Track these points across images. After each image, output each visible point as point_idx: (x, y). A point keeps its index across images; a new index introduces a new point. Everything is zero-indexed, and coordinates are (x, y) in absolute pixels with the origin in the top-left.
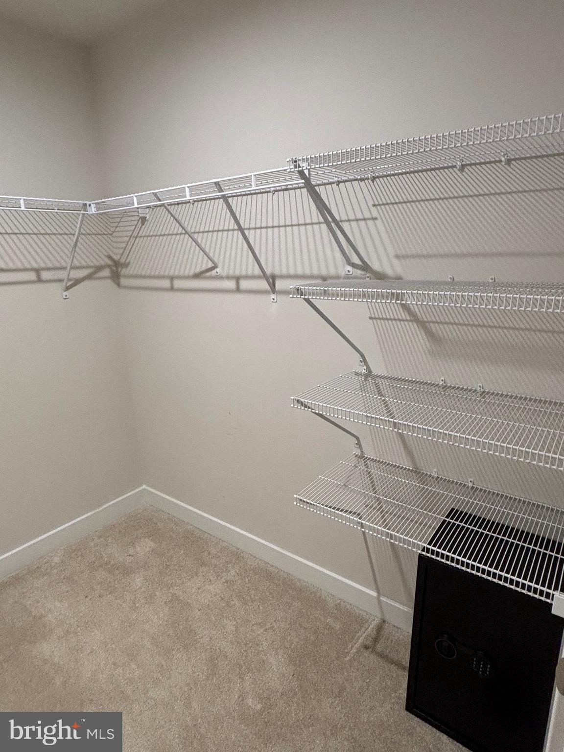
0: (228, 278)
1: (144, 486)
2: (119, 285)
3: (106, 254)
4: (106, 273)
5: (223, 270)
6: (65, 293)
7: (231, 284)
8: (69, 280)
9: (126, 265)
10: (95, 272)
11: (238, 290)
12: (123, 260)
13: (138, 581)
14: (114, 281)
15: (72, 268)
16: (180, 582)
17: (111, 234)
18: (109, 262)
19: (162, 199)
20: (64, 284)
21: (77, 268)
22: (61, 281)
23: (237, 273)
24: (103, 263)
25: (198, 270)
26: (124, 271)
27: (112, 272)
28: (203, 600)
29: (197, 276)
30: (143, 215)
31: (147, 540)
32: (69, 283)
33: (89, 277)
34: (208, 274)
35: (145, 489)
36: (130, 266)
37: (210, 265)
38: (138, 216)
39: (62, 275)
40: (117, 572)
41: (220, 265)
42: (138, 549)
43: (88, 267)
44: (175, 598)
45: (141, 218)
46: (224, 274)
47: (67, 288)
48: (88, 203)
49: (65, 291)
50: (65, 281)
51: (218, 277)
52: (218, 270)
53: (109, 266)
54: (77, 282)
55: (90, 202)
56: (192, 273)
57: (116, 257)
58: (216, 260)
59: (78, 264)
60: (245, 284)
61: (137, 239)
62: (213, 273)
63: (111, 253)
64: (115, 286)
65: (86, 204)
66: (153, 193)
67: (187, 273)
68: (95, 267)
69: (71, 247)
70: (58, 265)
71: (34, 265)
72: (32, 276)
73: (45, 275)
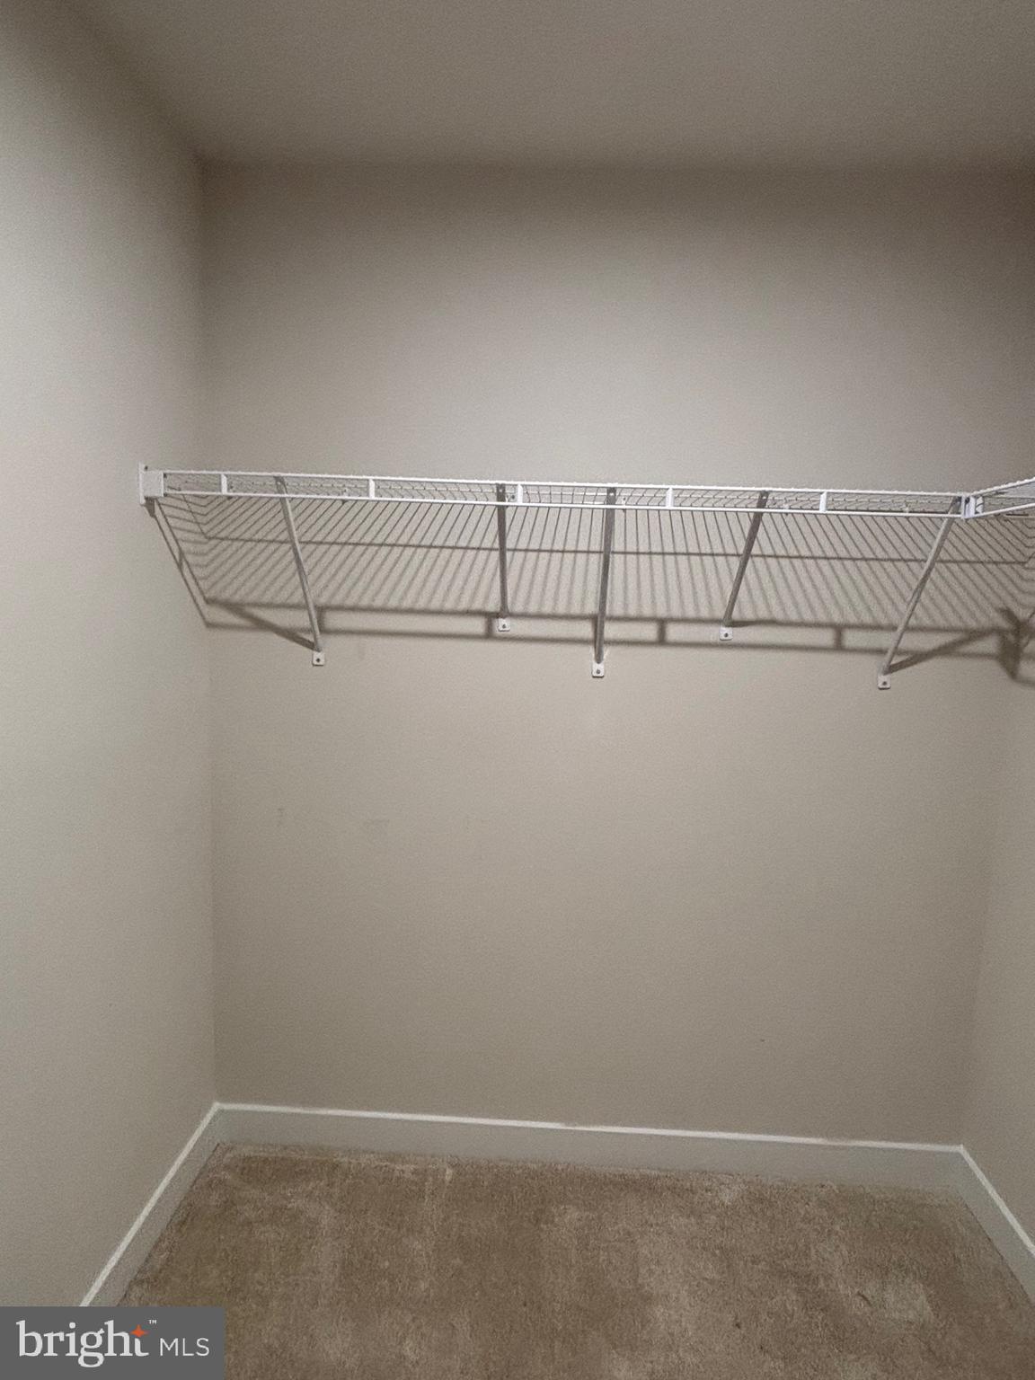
2: (1013, 674)
3: (1000, 604)
4: (990, 645)
6: (883, 678)
8: (897, 652)
10: (963, 642)
14: (1004, 665)
15: (907, 629)
18: (1003, 624)
20: (887, 659)
21: (922, 629)
22: (881, 652)
24: (985, 624)
27: (1004, 644)
32: (897, 660)
33: (944, 651)
39: (886, 640)
42: (891, 1296)
47: (891, 669)
48: (965, 495)
49: (886, 673)
50: (891, 652)
53: (997, 631)
54: (917, 657)
55: (969, 495)
57: (1021, 614)
63: (1011, 604)
64: (1002, 674)
65: (961, 498)
68: (968, 631)
69: (915, 585)
70: (884, 622)
71: (837, 619)
72: (826, 638)
73: (851, 639)
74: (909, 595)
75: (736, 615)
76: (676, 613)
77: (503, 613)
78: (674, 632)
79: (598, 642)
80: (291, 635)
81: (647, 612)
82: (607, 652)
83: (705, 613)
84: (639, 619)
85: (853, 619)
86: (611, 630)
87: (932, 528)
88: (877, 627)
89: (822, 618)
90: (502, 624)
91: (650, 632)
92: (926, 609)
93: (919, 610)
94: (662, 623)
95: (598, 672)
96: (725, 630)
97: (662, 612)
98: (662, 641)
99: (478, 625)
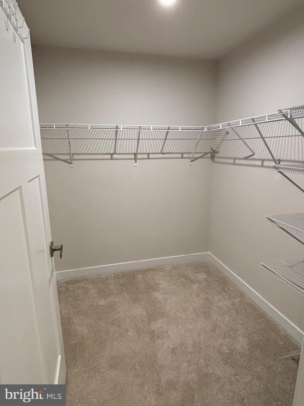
0: (259, 160)
1: (209, 252)
2: (213, 161)
3: (211, 148)
4: (209, 155)
5: (257, 156)
6: (191, 163)
7: (259, 163)
8: (193, 158)
9: (218, 152)
10: (204, 155)
11: (262, 166)
12: (217, 150)
13: (195, 287)
14: (212, 159)
15: (195, 153)
16: (212, 294)
17: (214, 139)
18: (211, 151)
19: (231, 125)
20: (191, 159)
21: (197, 153)
22: (190, 158)
23: (263, 158)
24: (208, 151)
25: (246, 156)
26: (216, 155)
27: (211, 155)
28: (219, 305)
29: (246, 158)
30: (227, 131)
31: (204, 273)
32: (193, 159)
33: (201, 157)
34: (250, 158)
35: (209, 253)
36: (219, 153)
37: (252, 154)
38: (225, 131)
39: (191, 155)
40: (188, 281)
41: (256, 154)
42: (199, 275)
43: (203, 153)
44: (208, 299)
45: (227, 132)
46: (257, 158)
47: (192, 161)
48: (204, 127)
49: (191, 162)
50: (192, 158)
51: (255, 159)
52: (255, 156)
53: (210, 152)
54: (197, 159)
55: (205, 127)
56: (243, 157)
57: (214, 149)
58: (255, 152)
59: (198, 151)
60: (266, 163)
61: (224, 141)
62: (253, 157)
63: (213, 147)
64: (211, 161)
65: (203, 127)
66: (228, 123)
67: (241, 157)
68: (205, 153)
69: (196, 144)
70: (190, 152)
71: (182, 152)
72: (180, 156)
73: (185, 156)
74: (194, 146)
75: (163, 152)
76: (151, 152)
77: (115, 153)
78: (151, 156)
79: (135, 159)
80: (65, 161)
81: (145, 152)
82: (138, 161)
83: (157, 152)
84: (144, 154)
85: (184, 152)
86: (139, 156)
87: (199, 133)
88: (189, 153)
89: (179, 152)
90: (115, 156)
91: (146, 156)
92: (198, 149)
93: (197, 150)
94: (148, 154)
95: (136, 165)
96: (161, 155)
97: (148, 152)
98: (148, 158)
99: (109, 157)
